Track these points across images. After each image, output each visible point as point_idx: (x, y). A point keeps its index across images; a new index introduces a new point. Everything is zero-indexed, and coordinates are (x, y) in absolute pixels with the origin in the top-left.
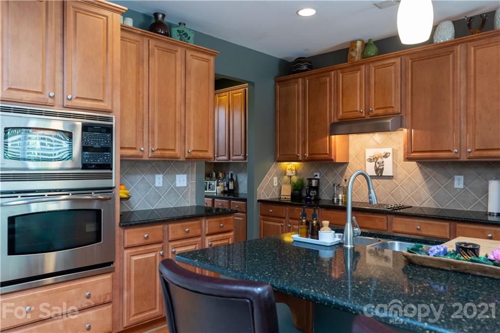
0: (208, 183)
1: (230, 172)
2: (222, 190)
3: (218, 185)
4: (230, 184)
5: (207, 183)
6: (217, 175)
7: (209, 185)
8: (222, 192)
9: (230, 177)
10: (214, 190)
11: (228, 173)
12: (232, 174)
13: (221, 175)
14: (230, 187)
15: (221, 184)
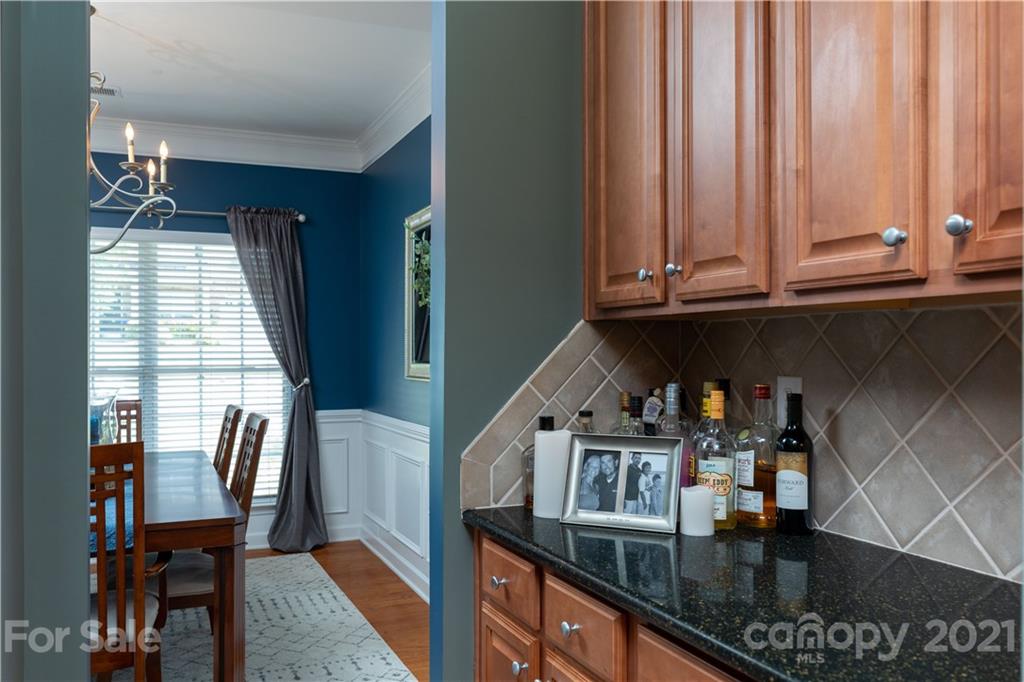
0: (625, 460)
1: (786, 386)
2: (721, 515)
3: (690, 479)
4: (783, 475)
5: (617, 455)
6: (690, 407)
7: (634, 474)
8: (721, 532)
9: (782, 421)
10: (666, 512)
11: (767, 394)
12: (795, 402)
13: (714, 404)
14: (781, 489)
15: (715, 468)
